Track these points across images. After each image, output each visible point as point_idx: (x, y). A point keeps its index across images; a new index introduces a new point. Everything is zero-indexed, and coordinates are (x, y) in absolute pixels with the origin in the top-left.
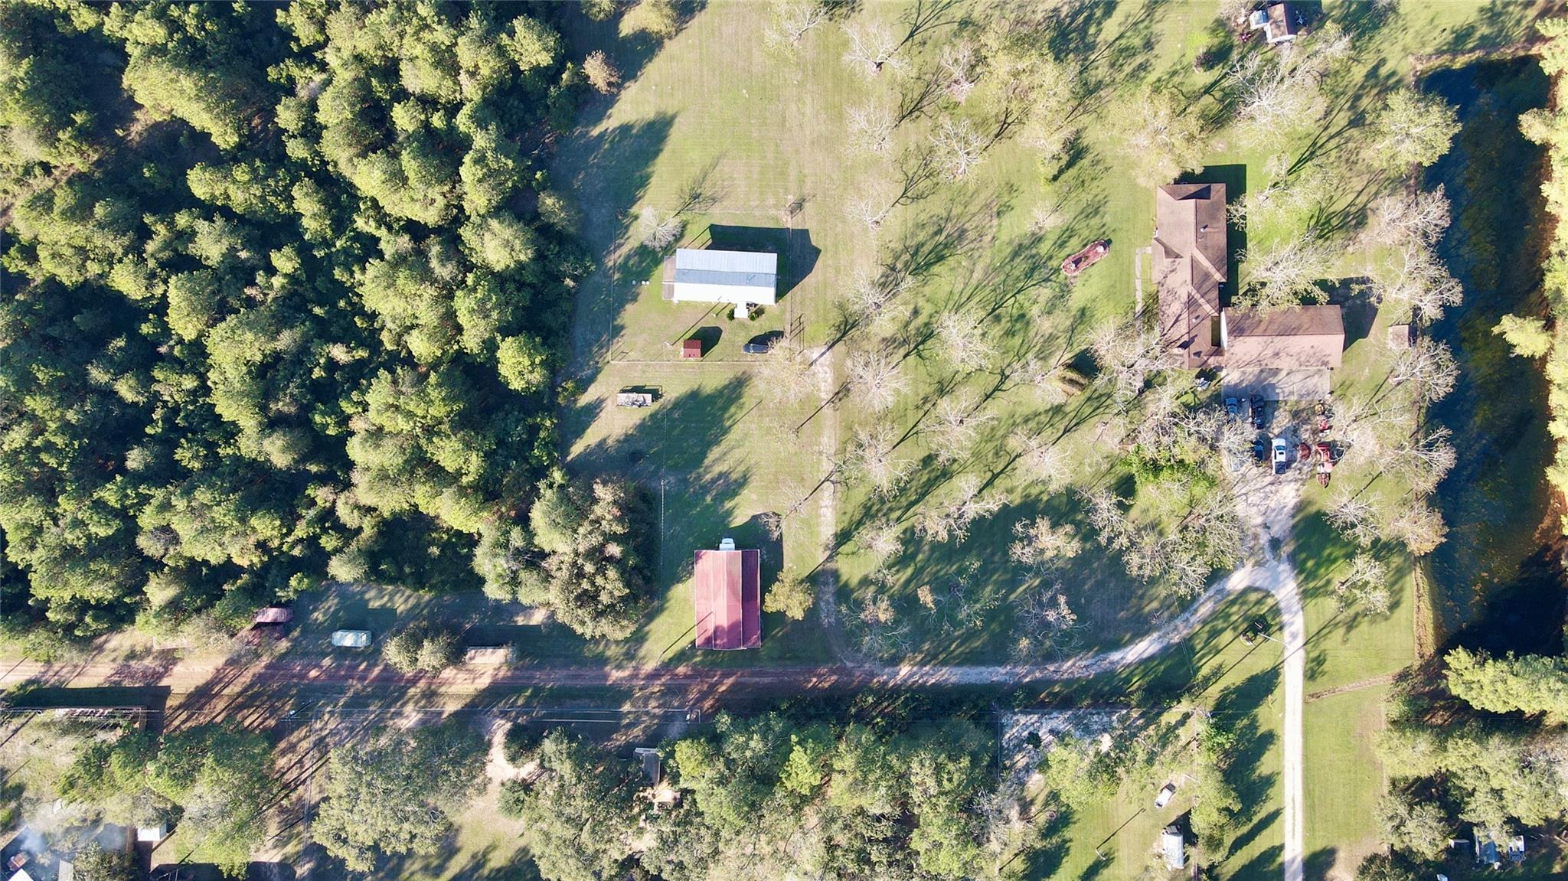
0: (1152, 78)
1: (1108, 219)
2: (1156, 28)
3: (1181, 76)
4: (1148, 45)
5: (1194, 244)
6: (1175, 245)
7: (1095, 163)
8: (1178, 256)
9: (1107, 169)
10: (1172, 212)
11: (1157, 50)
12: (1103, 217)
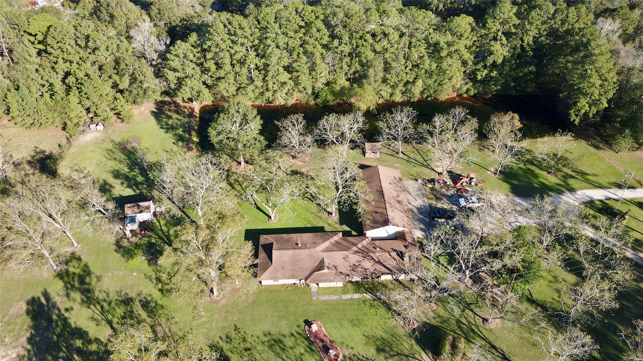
0: (157, 295)
1: (286, 332)
2: (113, 296)
3: (161, 274)
4: (127, 301)
5: (312, 250)
6: (311, 265)
7: (229, 339)
8: (322, 262)
9: (236, 329)
10: (283, 268)
11: (133, 295)
12: (284, 336)
